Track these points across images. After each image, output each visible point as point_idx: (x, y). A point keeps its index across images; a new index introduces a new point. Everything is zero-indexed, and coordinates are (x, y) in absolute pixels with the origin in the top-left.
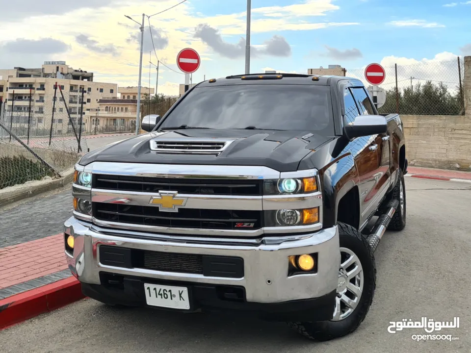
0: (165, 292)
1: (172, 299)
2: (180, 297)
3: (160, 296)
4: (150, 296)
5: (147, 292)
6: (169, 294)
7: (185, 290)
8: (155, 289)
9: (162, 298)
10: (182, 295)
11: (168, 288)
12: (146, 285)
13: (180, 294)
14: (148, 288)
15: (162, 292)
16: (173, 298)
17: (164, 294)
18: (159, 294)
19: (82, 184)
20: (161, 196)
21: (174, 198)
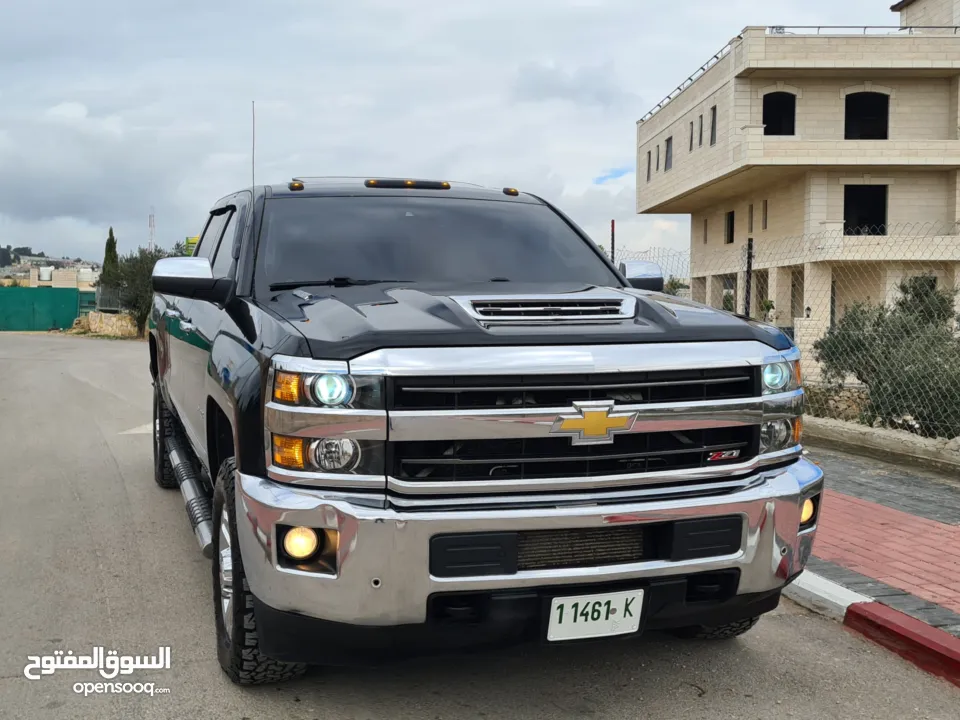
0: (597, 607)
1: (607, 618)
2: (627, 609)
3: (584, 617)
4: (560, 622)
5: (554, 614)
6: (603, 610)
7: (638, 595)
8: (576, 606)
9: (586, 620)
10: (630, 608)
11: (603, 598)
12: (556, 602)
13: (627, 605)
14: (561, 607)
15: (589, 609)
16: (610, 615)
17: (594, 610)
18: (582, 614)
19: (321, 405)
20: (580, 412)
21: (611, 415)
